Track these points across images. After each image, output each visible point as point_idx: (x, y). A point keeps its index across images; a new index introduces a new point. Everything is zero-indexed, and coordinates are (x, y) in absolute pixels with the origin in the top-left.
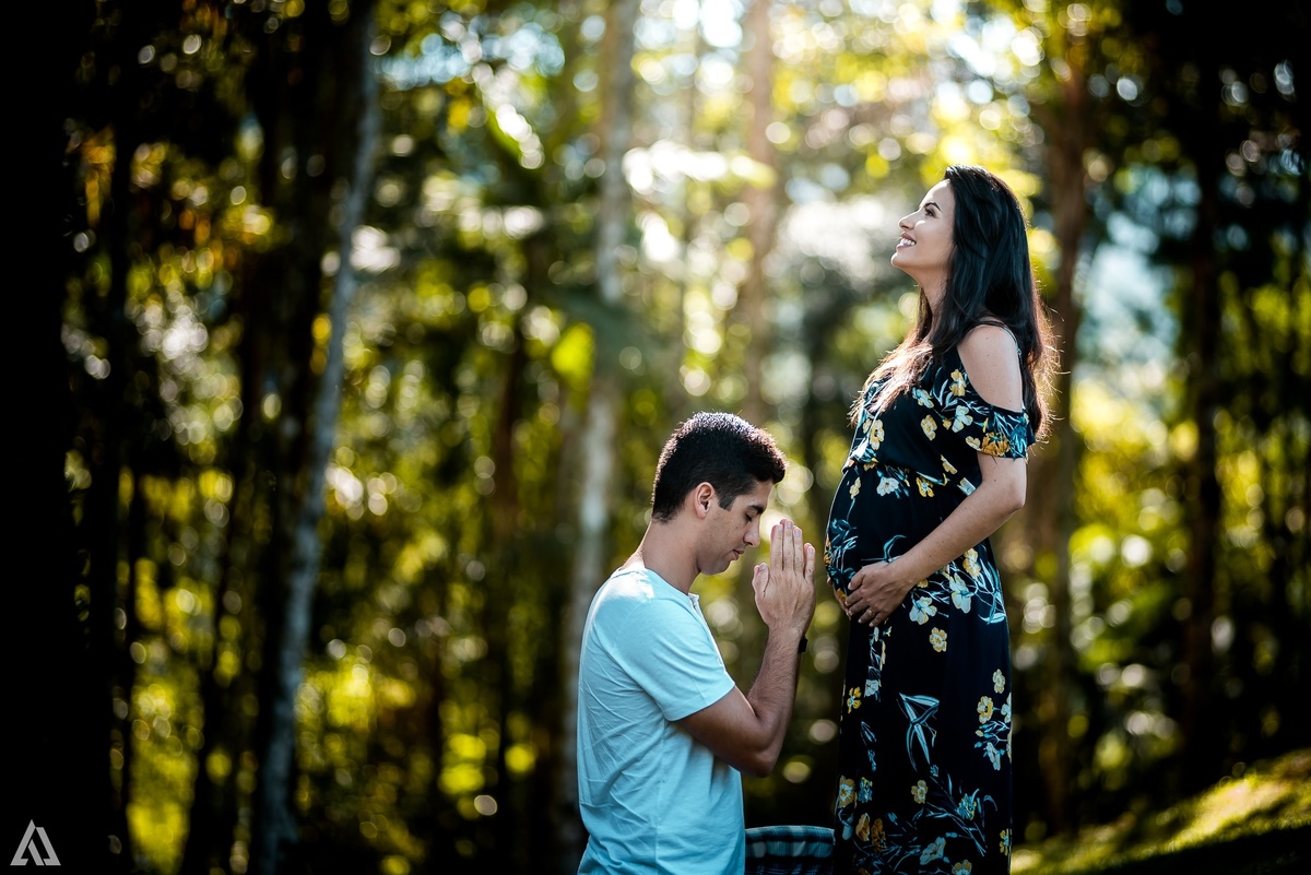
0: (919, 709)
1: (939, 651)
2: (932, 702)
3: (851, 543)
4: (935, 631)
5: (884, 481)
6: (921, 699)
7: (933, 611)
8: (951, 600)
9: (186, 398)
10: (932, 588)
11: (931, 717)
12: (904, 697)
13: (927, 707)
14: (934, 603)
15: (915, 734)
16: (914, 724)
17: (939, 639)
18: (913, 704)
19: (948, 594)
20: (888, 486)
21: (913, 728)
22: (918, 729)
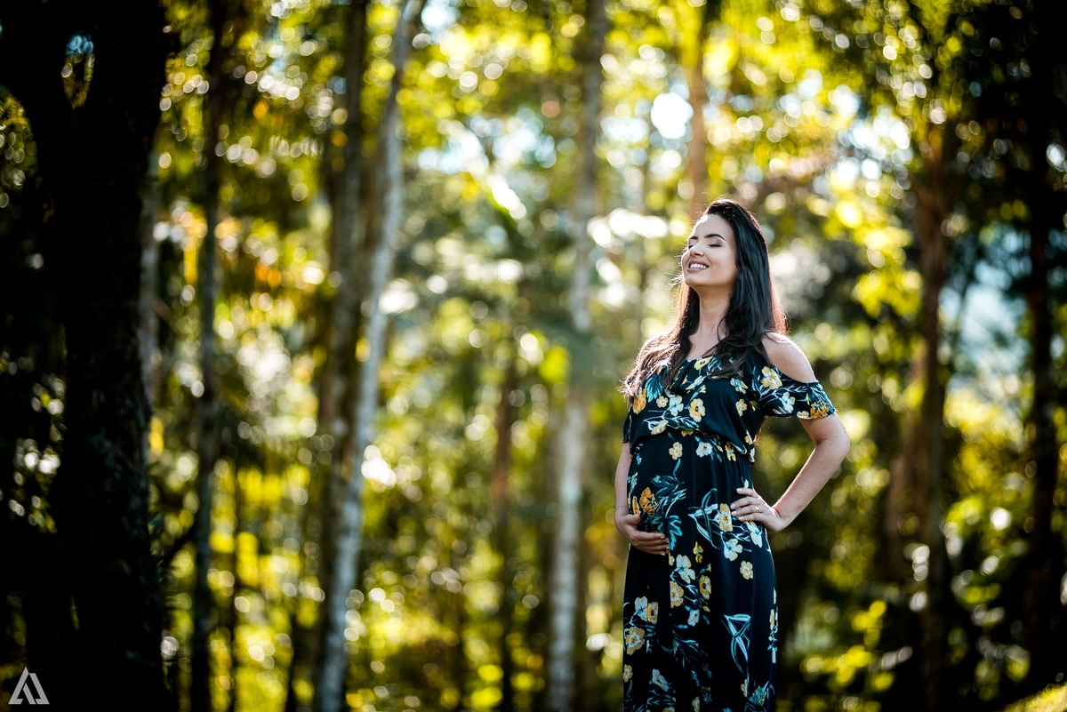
0: (738, 625)
1: (748, 578)
2: (746, 618)
3: (681, 494)
4: (743, 563)
5: (701, 445)
6: (737, 617)
7: (740, 549)
8: (750, 538)
9: (275, 411)
10: (736, 531)
11: (747, 631)
12: (727, 617)
13: (744, 622)
14: (740, 542)
15: (738, 644)
16: (735, 637)
17: (747, 570)
18: (733, 622)
19: (748, 534)
20: (704, 450)
21: (735, 640)
22: (739, 641)
